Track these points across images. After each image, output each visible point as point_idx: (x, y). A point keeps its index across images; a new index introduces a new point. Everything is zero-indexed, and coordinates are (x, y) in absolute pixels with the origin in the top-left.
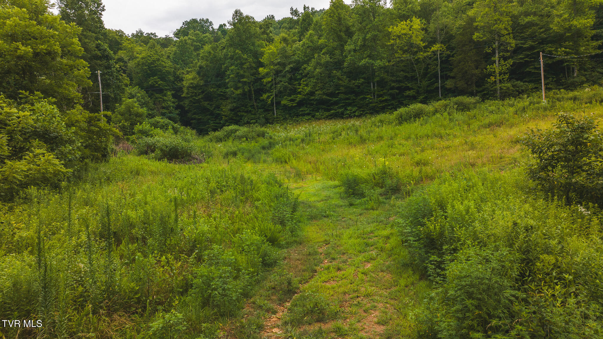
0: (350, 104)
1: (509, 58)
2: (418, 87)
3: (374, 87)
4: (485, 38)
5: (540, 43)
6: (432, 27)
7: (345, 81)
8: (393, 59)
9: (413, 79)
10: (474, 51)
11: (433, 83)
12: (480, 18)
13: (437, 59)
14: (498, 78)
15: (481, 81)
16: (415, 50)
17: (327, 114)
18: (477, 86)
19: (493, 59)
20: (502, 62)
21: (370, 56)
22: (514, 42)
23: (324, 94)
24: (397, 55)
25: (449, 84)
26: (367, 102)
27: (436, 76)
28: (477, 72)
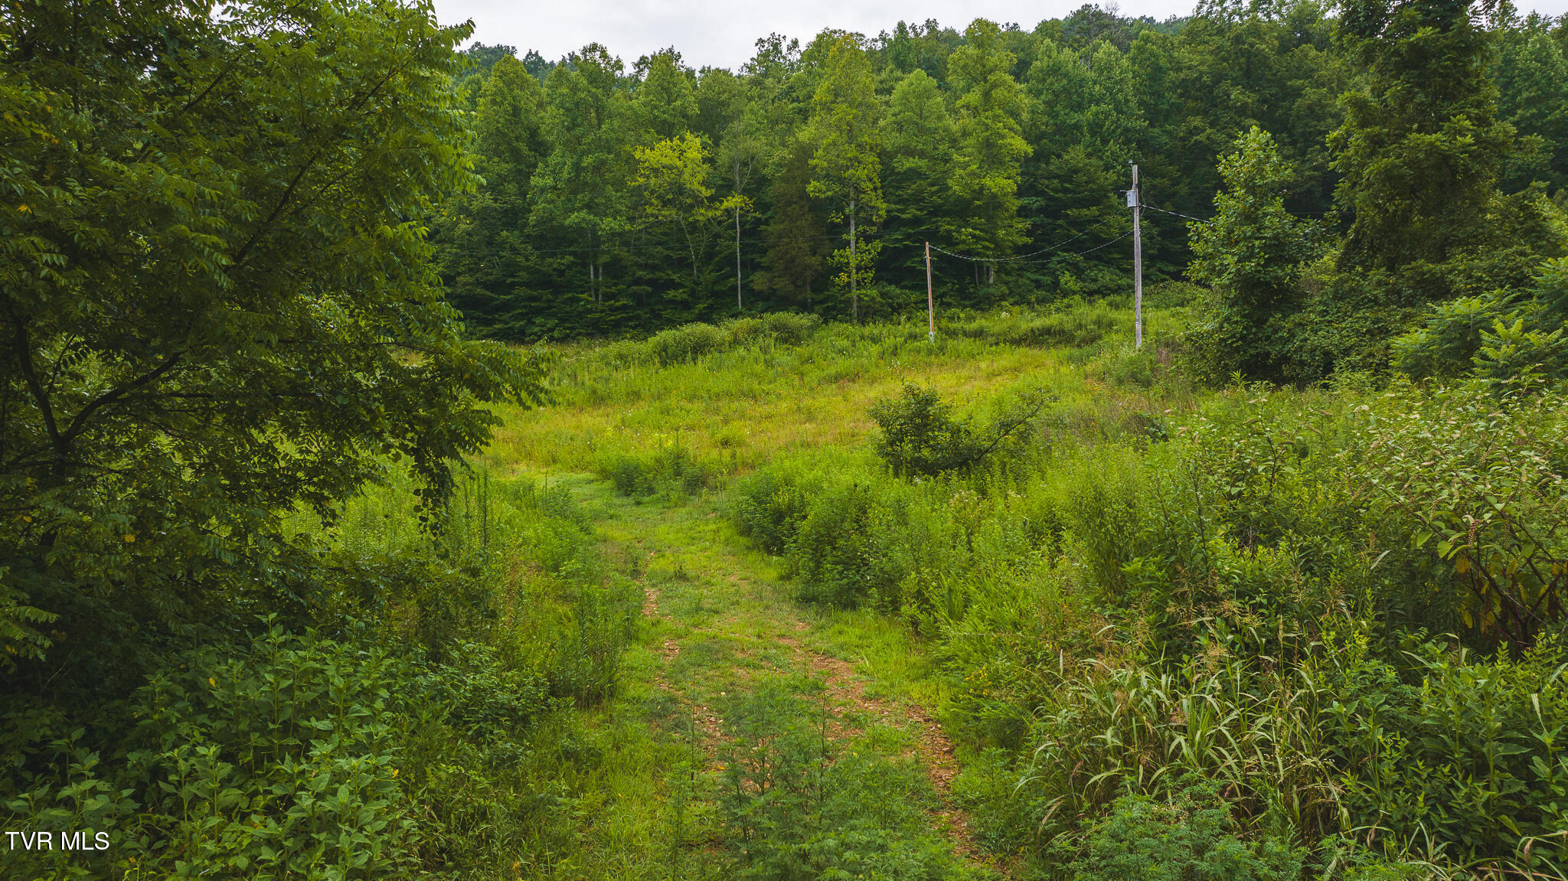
0: (539, 312)
1: (876, 237)
2: (695, 283)
3: (596, 275)
4: (829, 194)
5: (931, 214)
6: (724, 155)
7: (530, 257)
8: (641, 217)
9: (683, 264)
10: (809, 216)
11: (727, 277)
12: (820, 152)
13: (733, 226)
14: (854, 276)
15: (823, 279)
16: (689, 201)
17: (485, 330)
18: (814, 291)
19: (844, 236)
20: (862, 245)
21: (589, 207)
22: (885, 206)
23: (478, 283)
24: (649, 210)
25: (759, 281)
26: (580, 309)
27: (730, 260)
28: (814, 261)
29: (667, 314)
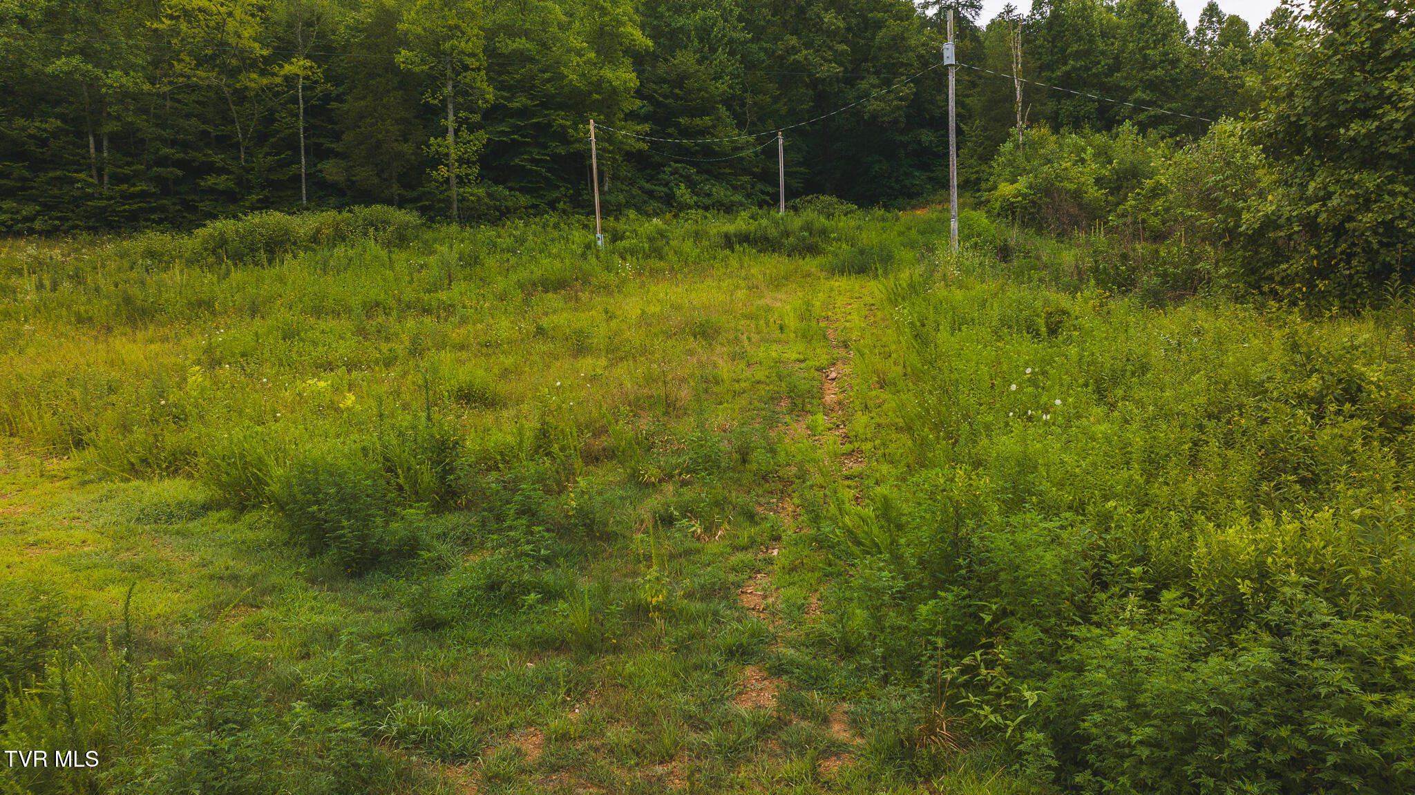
1: (480, 126)
2: (243, 168)
3: (99, 148)
4: (424, 67)
5: (543, 105)
8: (165, 75)
10: (398, 93)
11: (286, 163)
12: (410, 15)
13: (294, 100)
14: (455, 171)
15: (415, 173)
16: (234, 62)
18: (402, 186)
19: (441, 121)
20: (464, 134)
21: (86, 53)
22: (491, 90)
24: (178, 67)
25: (331, 170)
27: (292, 144)
29: (205, 206)
